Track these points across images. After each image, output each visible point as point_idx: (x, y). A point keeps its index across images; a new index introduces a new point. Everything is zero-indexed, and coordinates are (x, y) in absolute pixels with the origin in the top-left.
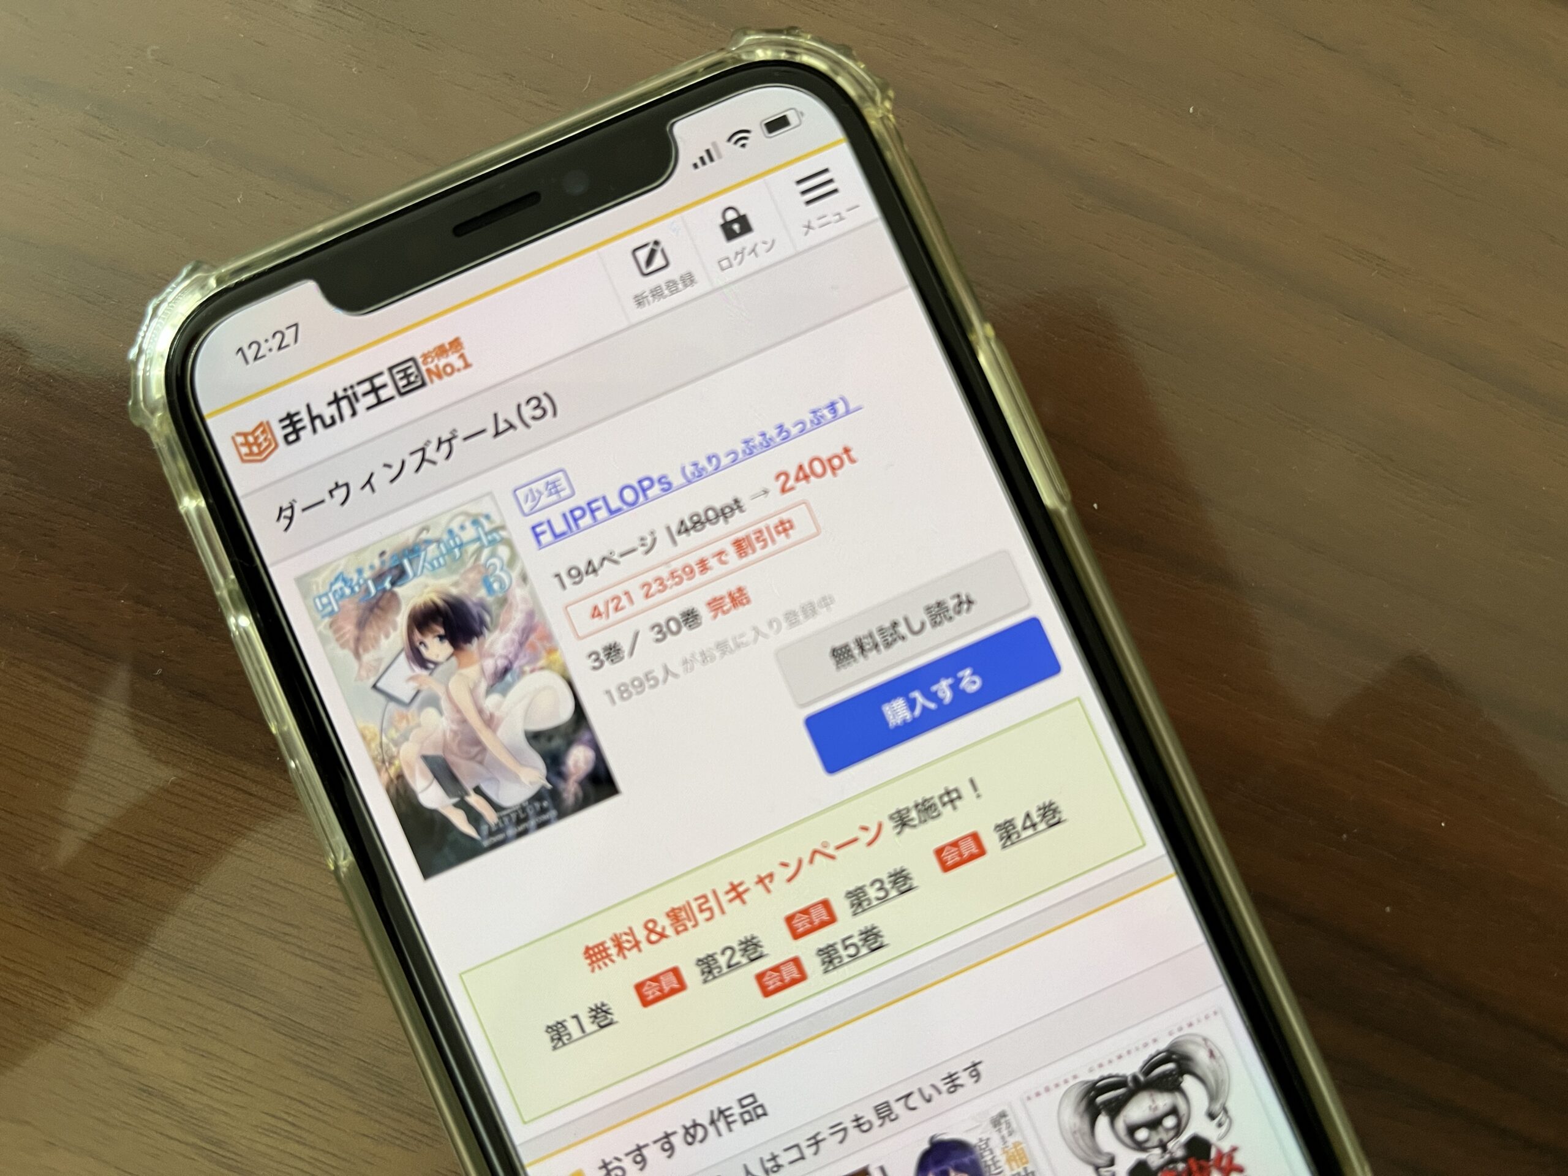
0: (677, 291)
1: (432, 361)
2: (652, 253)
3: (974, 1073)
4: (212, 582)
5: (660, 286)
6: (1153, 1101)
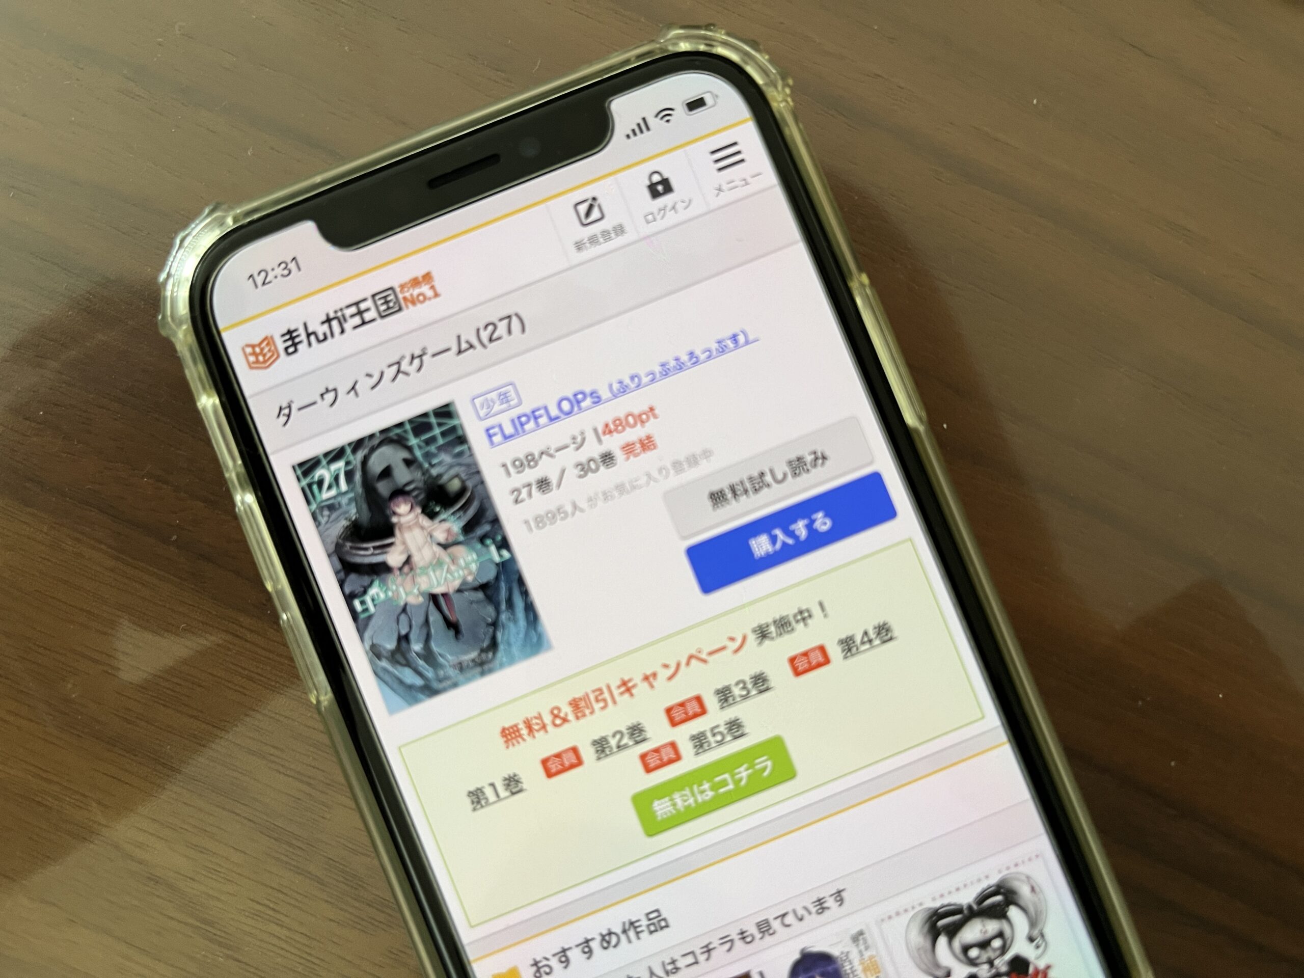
0: (610, 239)
1: (408, 291)
2: (591, 207)
3: (838, 899)
4: (223, 466)
5: (595, 234)
6: (984, 926)
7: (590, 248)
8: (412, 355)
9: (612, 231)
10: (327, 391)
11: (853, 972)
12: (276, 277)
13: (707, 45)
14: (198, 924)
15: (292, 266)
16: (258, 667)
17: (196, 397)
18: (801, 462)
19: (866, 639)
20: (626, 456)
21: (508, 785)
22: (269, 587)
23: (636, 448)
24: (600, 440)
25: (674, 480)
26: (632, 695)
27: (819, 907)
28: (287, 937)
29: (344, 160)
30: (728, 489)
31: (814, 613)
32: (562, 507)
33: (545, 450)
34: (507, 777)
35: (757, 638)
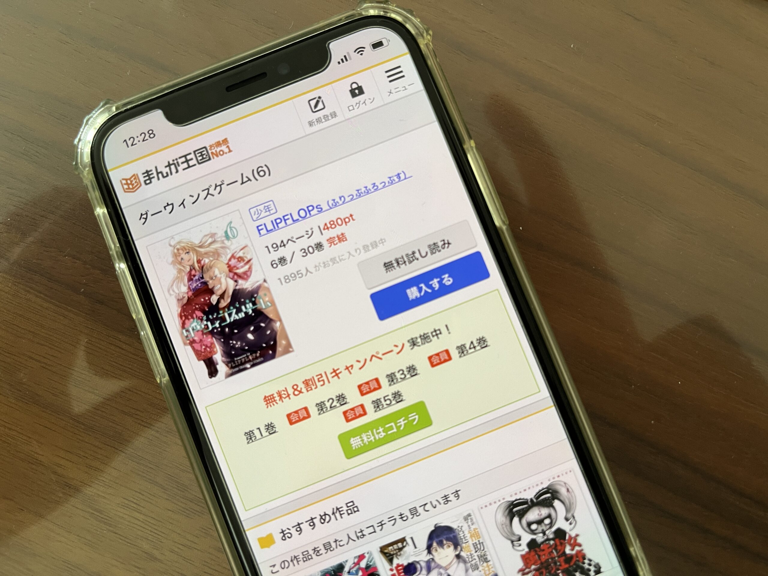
0: (328, 120)
1: (214, 149)
2: (318, 102)
4: (108, 247)
5: (320, 117)
6: (540, 511)
7: (317, 124)
8: (216, 184)
9: (329, 115)
10: (168, 205)
11: (465, 538)
13: (384, 12)
14: (93, 512)
16: (130, 364)
17: (94, 209)
18: (435, 246)
19: (472, 346)
21: (268, 429)
22: (134, 317)
24: (322, 234)
25: (364, 256)
26: (339, 378)
27: (445, 500)
28: (144, 519)
29: (177, 76)
30: (395, 261)
31: (442, 331)
32: (300, 271)
33: (290, 238)
34: (267, 425)
35: (410, 346)
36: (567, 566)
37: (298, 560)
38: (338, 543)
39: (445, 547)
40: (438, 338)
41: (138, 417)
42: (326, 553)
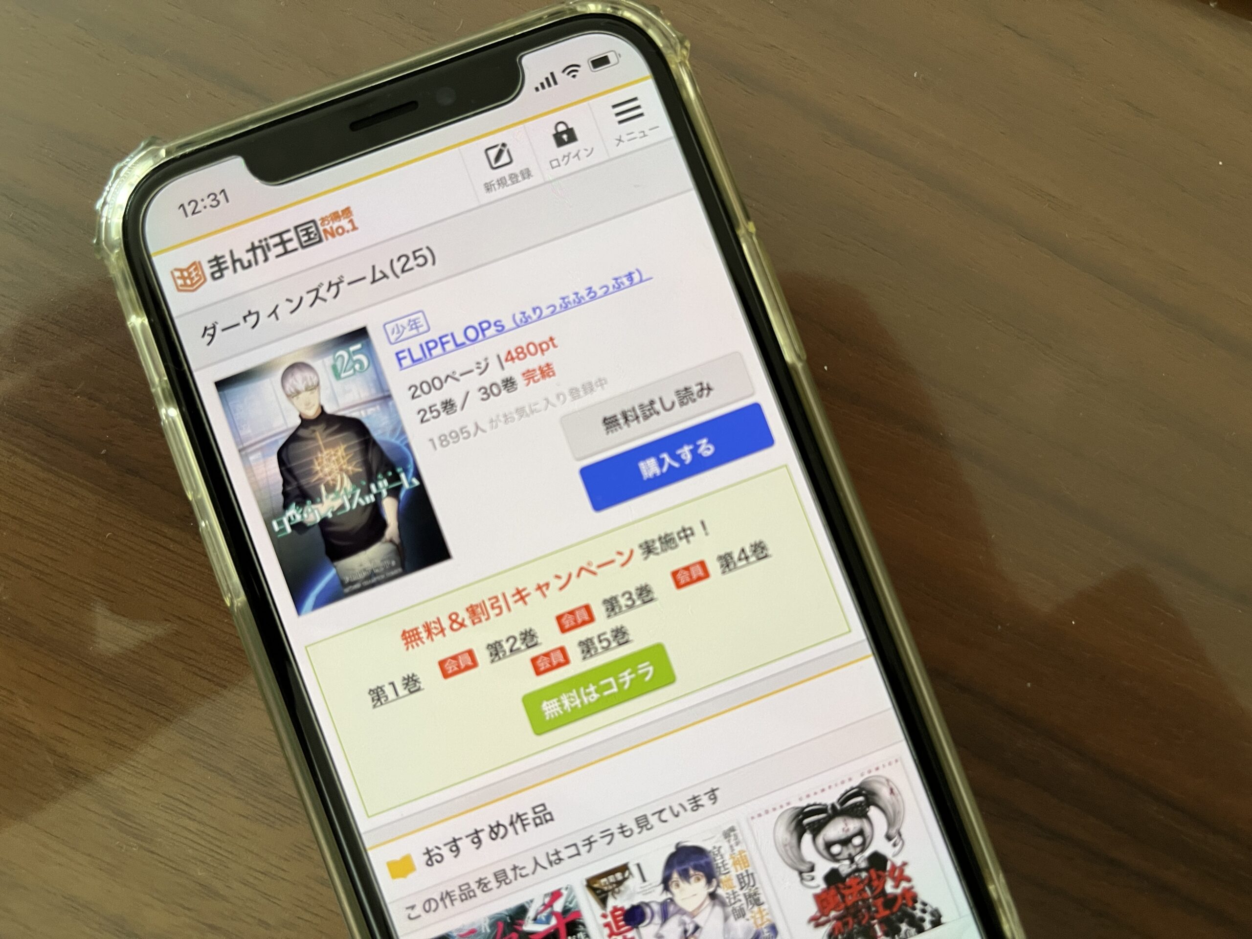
0: (517, 182)
1: (328, 224)
2: (500, 153)
3: (712, 797)
4: (149, 381)
5: (504, 178)
6: (846, 825)
7: (499, 188)
8: (330, 283)
9: (519, 175)
10: (250, 314)
11: (724, 866)
12: (205, 207)
13: (612, 8)
14: (115, 817)
15: (221, 197)
16: (180, 576)
17: (126, 317)
18: (688, 392)
19: (743, 556)
20: (527, 381)
21: (407, 684)
22: (190, 496)
23: (536, 374)
24: (503, 367)
25: (571, 406)
26: (525, 603)
27: (694, 805)
28: (197, 830)
29: (269, 102)
30: (621, 415)
31: (696, 531)
32: (465, 427)
33: (451, 374)
34: (406, 677)
35: (643, 553)
36: (887, 912)
37: (453, 898)
38: (518, 872)
39: (692, 880)
40: (688, 542)
41: (194, 663)
42: (498, 887)
